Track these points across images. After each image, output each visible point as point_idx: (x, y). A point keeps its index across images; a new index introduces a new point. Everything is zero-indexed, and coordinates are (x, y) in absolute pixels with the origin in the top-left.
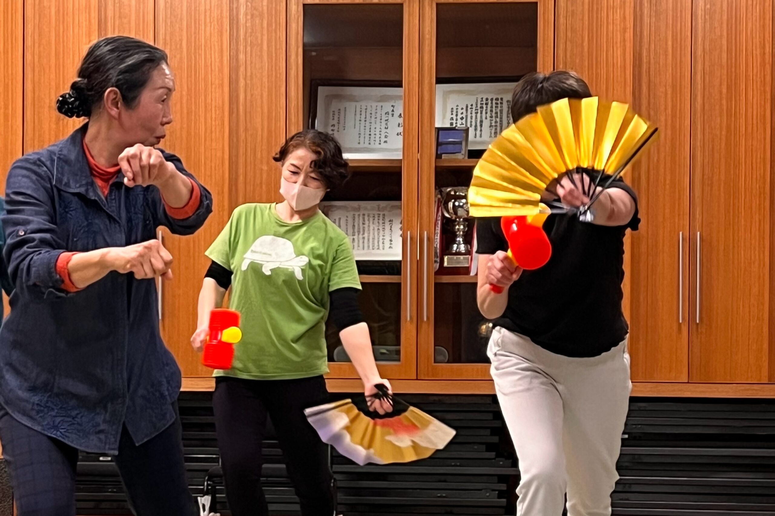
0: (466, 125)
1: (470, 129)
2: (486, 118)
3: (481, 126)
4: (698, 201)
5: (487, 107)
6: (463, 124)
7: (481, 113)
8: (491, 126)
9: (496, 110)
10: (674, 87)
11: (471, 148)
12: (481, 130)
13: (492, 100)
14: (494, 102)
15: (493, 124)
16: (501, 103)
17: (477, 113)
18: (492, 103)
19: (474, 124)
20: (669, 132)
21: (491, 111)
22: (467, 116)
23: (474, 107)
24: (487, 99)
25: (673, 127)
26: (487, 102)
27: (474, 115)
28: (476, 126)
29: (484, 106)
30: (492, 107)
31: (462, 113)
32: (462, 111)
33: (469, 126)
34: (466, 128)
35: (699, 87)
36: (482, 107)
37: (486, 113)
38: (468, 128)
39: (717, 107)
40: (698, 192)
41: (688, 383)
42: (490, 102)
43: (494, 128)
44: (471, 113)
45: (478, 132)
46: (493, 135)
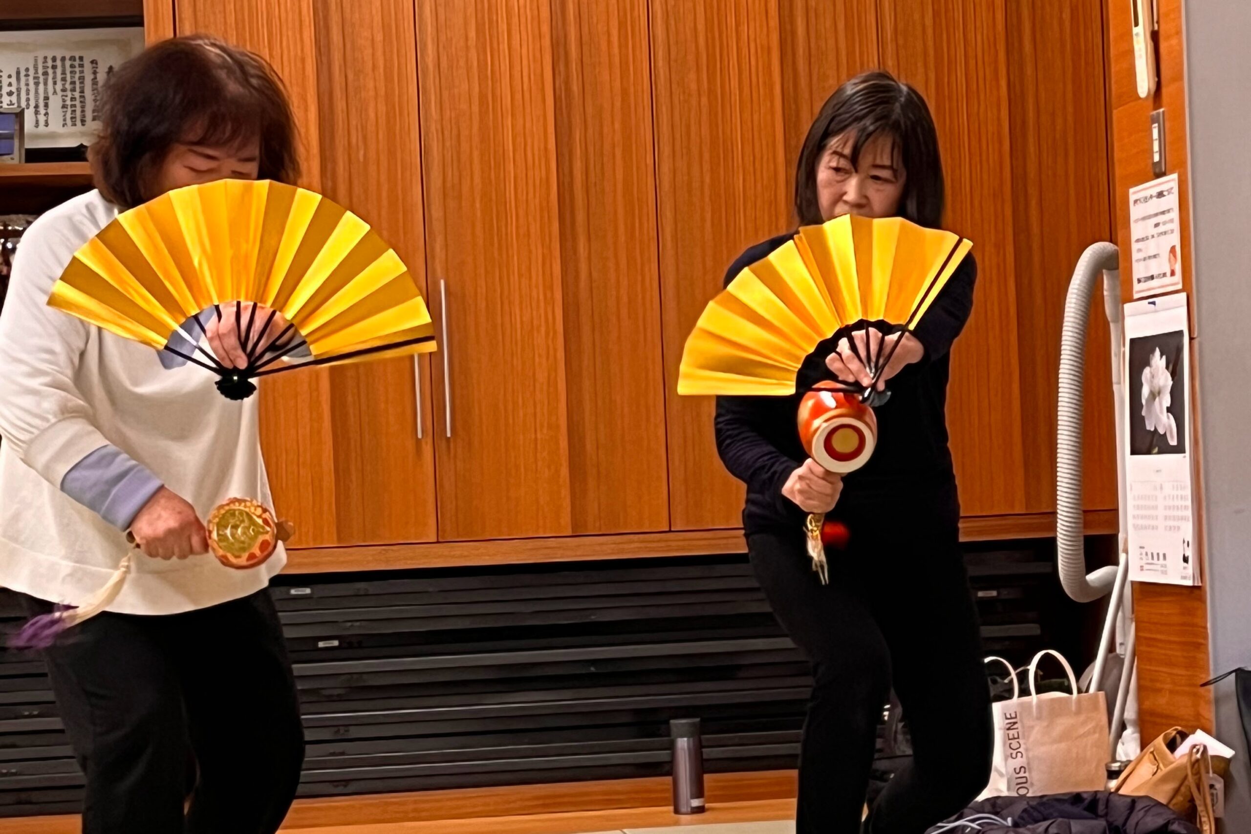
0: (19, 106)
1: (26, 111)
2: (55, 92)
3: (46, 106)
4: (437, 226)
5: (55, 73)
6: (13, 104)
7: (46, 84)
8: (64, 106)
9: (72, 77)
10: (386, 28)
11: (29, 145)
12: (46, 114)
13: (63, 59)
14: (68, 63)
15: (69, 103)
16: (81, 66)
17: (37, 84)
18: (63, 66)
19: (32, 103)
20: (382, 108)
21: (64, 79)
22: (19, 90)
23: (31, 72)
24: (54, 59)
25: (388, 97)
26: (54, 64)
27: (32, 87)
28: (36, 107)
29: (50, 71)
30: (64, 73)
31: (10, 85)
32: (10, 80)
33: (23, 104)
34: (18, 110)
35: (430, 29)
36: (45, 74)
37: (55, 83)
38: (22, 112)
39: (462, 63)
40: (436, 212)
41: (438, 542)
42: (59, 63)
43: (69, 110)
44: (27, 85)
45: (42, 119)
46: (69, 122)
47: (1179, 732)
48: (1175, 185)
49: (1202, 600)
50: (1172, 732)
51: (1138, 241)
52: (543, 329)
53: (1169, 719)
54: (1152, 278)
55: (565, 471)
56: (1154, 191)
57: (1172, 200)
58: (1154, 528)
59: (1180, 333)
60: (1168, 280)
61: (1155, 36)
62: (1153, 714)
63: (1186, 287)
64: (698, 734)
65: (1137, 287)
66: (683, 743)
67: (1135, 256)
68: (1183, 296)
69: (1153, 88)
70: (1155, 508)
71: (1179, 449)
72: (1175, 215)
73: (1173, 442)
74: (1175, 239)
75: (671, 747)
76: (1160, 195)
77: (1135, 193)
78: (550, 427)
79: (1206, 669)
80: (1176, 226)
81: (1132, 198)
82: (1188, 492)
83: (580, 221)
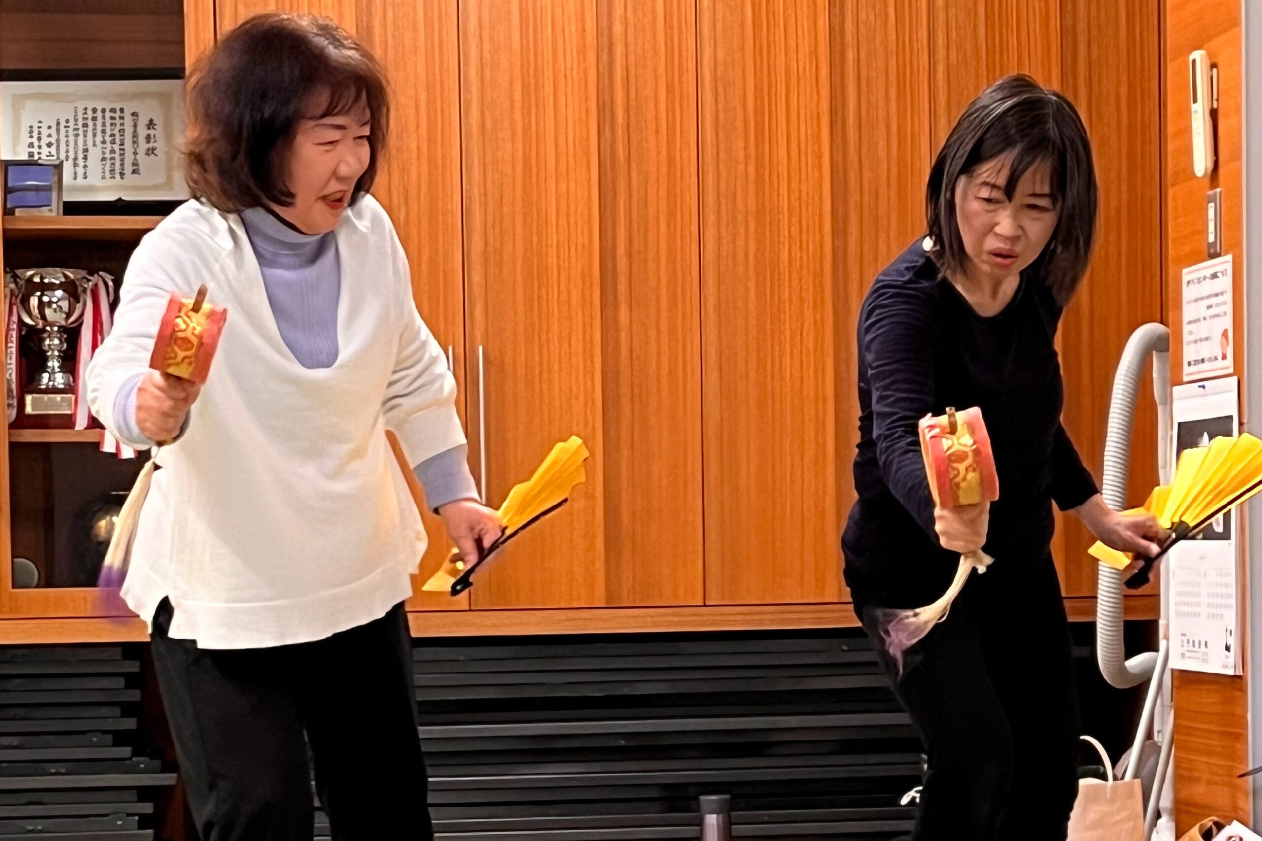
0: (58, 158)
1: (65, 163)
2: (94, 145)
3: (85, 158)
4: (478, 291)
5: (95, 125)
6: (53, 156)
7: (85, 136)
8: (103, 159)
9: (112, 130)
10: (430, 87)
11: (67, 197)
12: (85, 166)
13: (104, 111)
14: (108, 115)
15: (108, 155)
16: (122, 118)
17: (77, 135)
18: (104, 117)
19: (71, 155)
20: (425, 169)
21: (104, 131)
22: (58, 141)
23: (71, 124)
24: (94, 111)
25: (432, 158)
26: (95, 115)
27: (71, 139)
28: (76, 159)
29: (90, 123)
30: (104, 124)
31: (50, 136)
32: (50, 131)
33: (62, 156)
34: (57, 162)
35: (475, 89)
36: (85, 125)
37: (94, 135)
38: (62, 162)
39: (506, 125)
40: (477, 277)
41: (470, 610)
42: (99, 114)
43: (109, 162)
44: (67, 136)
45: (80, 171)
46: (108, 175)
47: (1215, 823)
48: (1229, 267)
49: (1243, 690)
50: (1208, 822)
51: (1190, 322)
52: (581, 398)
53: (1206, 809)
54: (1203, 361)
55: (600, 543)
56: (1209, 273)
57: (1225, 283)
58: (1197, 615)
59: (1230, 418)
60: (1220, 363)
61: (1214, 114)
62: (1188, 803)
63: (1238, 370)
64: (727, 811)
65: (1186, 369)
66: (712, 820)
67: (1186, 338)
68: (1235, 380)
69: (1210, 166)
70: (1198, 594)
71: (1225, 536)
72: (1228, 297)
73: (1219, 528)
74: (1227, 322)
75: (700, 823)
76: (1214, 276)
77: (1188, 274)
78: (586, 497)
79: (1244, 760)
80: (1229, 308)
81: (1185, 278)
82: (1232, 580)
83: (622, 287)
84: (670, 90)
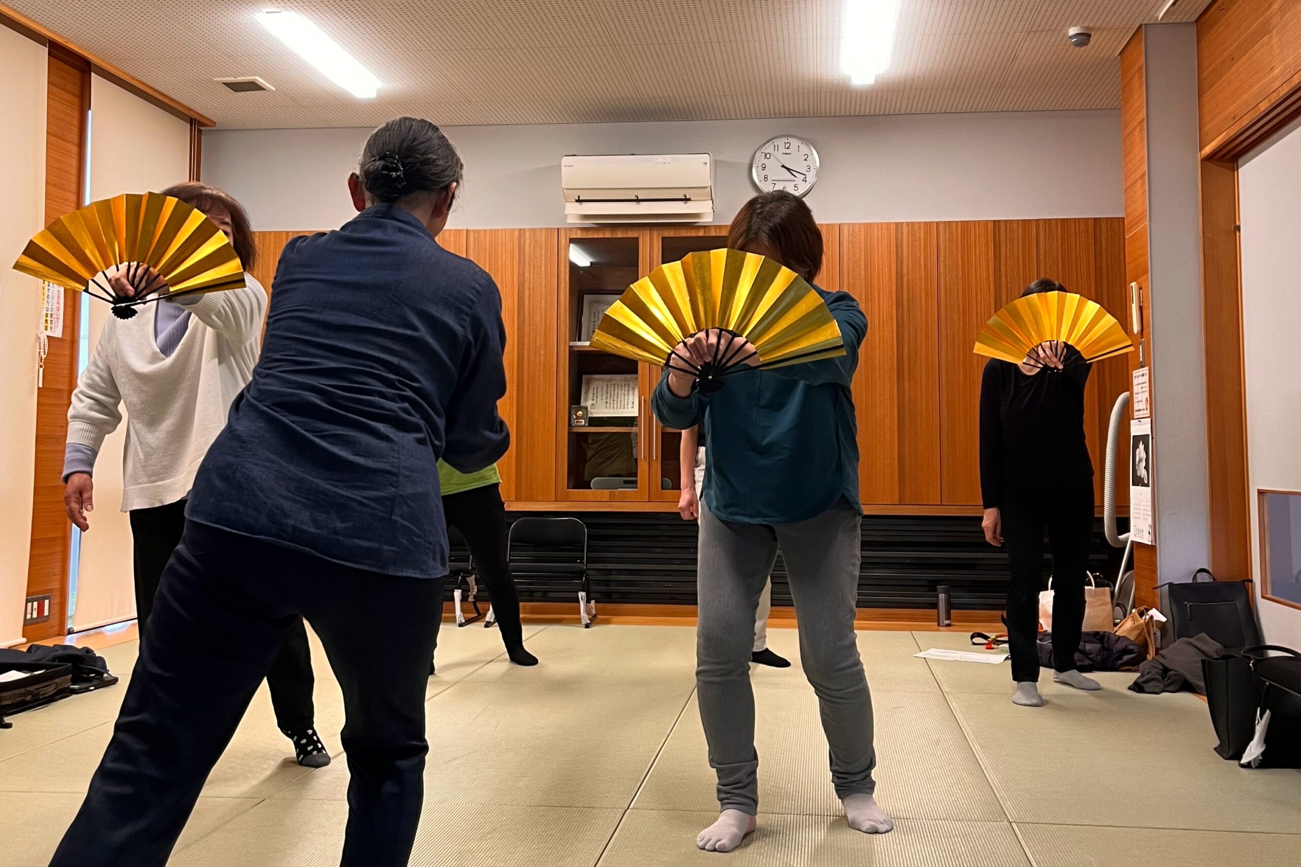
47: (1145, 609)
48: (1147, 372)
49: (1155, 552)
50: (1142, 608)
51: (1136, 394)
52: (889, 417)
53: (1144, 602)
54: (1140, 410)
55: (896, 477)
56: (1141, 374)
57: (1146, 378)
58: (1139, 518)
59: (1148, 435)
60: (1145, 412)
61: (1141, 309)
62: (1140, 599)
63: (1151, 417)
64: (946, 592)
65: (1136, 414)
66: (942, 596)
67: (1135, 400)
68: (1149, 419)
69: (1140, 329)
70: (1139, 509)
71: (1147, 485)
72: (1147, 384)
73: (1146, 482)
74: (1147, 395)
75: (937, 597)
76: (1143, 375)
77: (1136, 373)
78: (891, 458)
79: (1156, 581)
80: (1147, 389)
81: (1134, 375)
82: (1150, 504)
83: (906, 373)
84: (926, 294)
